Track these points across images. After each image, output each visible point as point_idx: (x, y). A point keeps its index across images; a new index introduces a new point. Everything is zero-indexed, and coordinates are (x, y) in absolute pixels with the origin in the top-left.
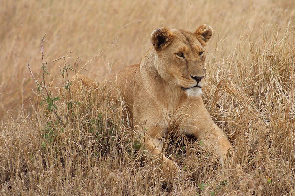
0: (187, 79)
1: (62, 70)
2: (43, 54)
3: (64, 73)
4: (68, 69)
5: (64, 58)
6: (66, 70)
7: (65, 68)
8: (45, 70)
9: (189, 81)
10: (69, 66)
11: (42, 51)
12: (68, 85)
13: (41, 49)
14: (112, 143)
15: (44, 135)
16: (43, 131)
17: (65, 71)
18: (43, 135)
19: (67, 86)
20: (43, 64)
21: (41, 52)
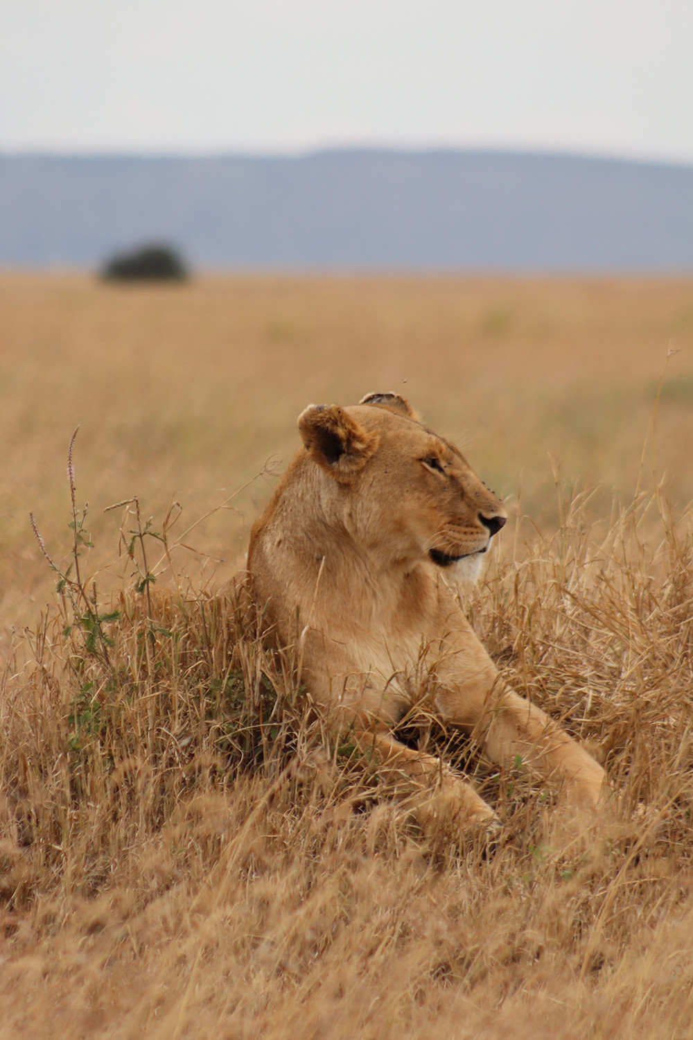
0: (467, 526)
1: (129, 537)
2: (74, 486)
3: (135, 545)
4: (145, 534)
5: (135, 503)
6: (141, 536)
7: (138, 531)
8: (81, 534)
9: (472, 533)
10: (149, 524)
11: (71, 478)
12: (146, 582)
13: (68, 473)
14: (271, 745)
15: (73, 717)
16: (72, 704)
17: (138, 539)
18: (71, 717)
19: (143, 584)
20: (75, 516)
21: (69, 479)
